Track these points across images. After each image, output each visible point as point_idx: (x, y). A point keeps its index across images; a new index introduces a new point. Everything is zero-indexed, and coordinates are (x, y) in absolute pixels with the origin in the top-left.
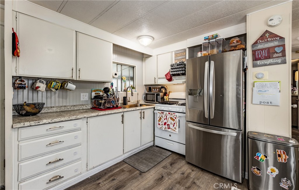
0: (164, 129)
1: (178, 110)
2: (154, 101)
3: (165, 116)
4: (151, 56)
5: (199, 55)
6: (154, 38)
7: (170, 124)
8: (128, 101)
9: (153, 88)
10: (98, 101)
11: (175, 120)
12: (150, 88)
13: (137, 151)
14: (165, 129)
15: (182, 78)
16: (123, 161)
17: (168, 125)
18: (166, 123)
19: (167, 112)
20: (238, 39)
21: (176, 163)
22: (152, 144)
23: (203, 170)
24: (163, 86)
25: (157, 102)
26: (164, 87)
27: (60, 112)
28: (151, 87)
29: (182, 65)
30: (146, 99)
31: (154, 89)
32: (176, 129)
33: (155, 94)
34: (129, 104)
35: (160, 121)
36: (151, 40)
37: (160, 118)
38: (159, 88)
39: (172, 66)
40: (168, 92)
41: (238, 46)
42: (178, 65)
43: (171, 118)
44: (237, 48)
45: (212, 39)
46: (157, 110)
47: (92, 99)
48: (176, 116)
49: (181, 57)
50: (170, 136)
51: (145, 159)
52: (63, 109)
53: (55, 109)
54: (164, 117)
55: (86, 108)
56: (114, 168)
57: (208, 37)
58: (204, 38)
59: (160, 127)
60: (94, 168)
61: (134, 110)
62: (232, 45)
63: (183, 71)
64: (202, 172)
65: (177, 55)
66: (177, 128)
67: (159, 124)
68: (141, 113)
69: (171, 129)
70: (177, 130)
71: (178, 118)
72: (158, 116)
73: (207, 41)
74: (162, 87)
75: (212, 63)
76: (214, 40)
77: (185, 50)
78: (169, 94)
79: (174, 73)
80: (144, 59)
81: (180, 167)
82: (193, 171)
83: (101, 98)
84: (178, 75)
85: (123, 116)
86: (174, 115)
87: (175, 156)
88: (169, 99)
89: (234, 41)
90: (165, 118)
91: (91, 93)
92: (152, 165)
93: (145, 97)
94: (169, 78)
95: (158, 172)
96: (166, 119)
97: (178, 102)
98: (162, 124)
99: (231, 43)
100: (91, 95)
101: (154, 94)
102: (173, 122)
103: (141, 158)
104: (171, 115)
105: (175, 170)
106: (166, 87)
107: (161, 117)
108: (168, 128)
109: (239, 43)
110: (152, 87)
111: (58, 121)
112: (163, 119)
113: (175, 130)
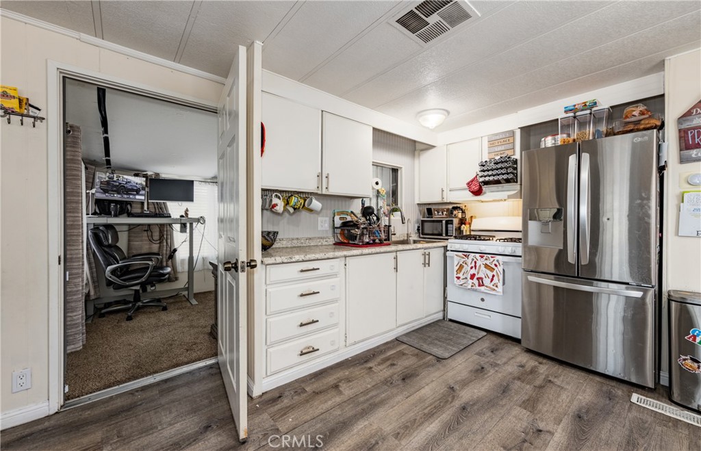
0: (470, 287)
1: (501, 250)
2: (441, 235)
3: (473, 262)
4: (434, 147)
5: (549, 142)
6: (448, 112)
7: (483, 276)
8: (392, 234)
9: (434, 209)
10: (349, 231)
11: (494, 269)
12: (429, 210)
13: (416, 325)
14: (472, 286)
15: (504, 189)
16: (397, 339)
17: (478, 279)
18: (474, 275)
19: (478, 255)
20: (642, 108)
21: (502, 349)
22: (440, 316)
23: (561, 363)
24: (458, 205)
25: (446, 237)
26: (459, 208)
27: (291, 247)
28: (431, 209)
29: (506, 162)
30: (421, 230)
31: (438, 212)
32: (497, 286)
33: (444, 222)
34: (394, 238)
35: (461, 271)
36: (444, 117)
37: (461, 267)
38: (448, 210)
39: (484, 166)
40: (468, 217)
41: (642, 122)
42: (496, 163)
43: (486, 266)
44: (642, 127)
45: (582, 110)
46: (452, 251)
47: (337, 228)
48: (498, 261)
49: (503, 148)
50: (483, 300)
51: (437, 339)
52: (295, 243)
53: (285, 242)
54: (469, 264)
55: (326, 243)
56: (385, 350)
57: (575, 106)
58: (564, 110)
59: (461, 283)
60: (355, 343)
61: (413, 249)
62: (628, 120)
63: (508, 174)
64: (561, 367)
65: (493, 144)
66: (500, 285)
67: (458, 278)
68: (424, 255)
69: (486, 286)
70: (500, 289)
71: (502, 266)
72: (456, 263)
73: (572, 114)
74: (455, 208)
75: (586, 157)
76: (588, 112)
77: (513, 133)
78: (471, 221)
79: (487, 179)
80: (416, 153)
81: (512, 356)
82: (540, 363)
83: (355, 225)
84: (498, 182)
85: (396, 258)
86: (492, 259)
87: (495, 339)
88: (470, 231)
89: (634, 113)
90: (473, 264)
91: (333, 218)
92: (456, 350)
93: (419, 227)
94: (476, 188)
95: (471, 360)
96: (474, 268)
97: (494, 237)
98: (466, 278)
99: (627, 117)
100: (334, 221)
101: (441, 221)
102: (490, 274)
103: (429, 337)
104: (486, 259)
105: (504, 360)
106: (464, 208)
107: (464, 264)
108: (479, 285)
109: (647, 116)
110: (433, 207)
111: (313, 258)
112: (466, 268)
113: (496, 288)
